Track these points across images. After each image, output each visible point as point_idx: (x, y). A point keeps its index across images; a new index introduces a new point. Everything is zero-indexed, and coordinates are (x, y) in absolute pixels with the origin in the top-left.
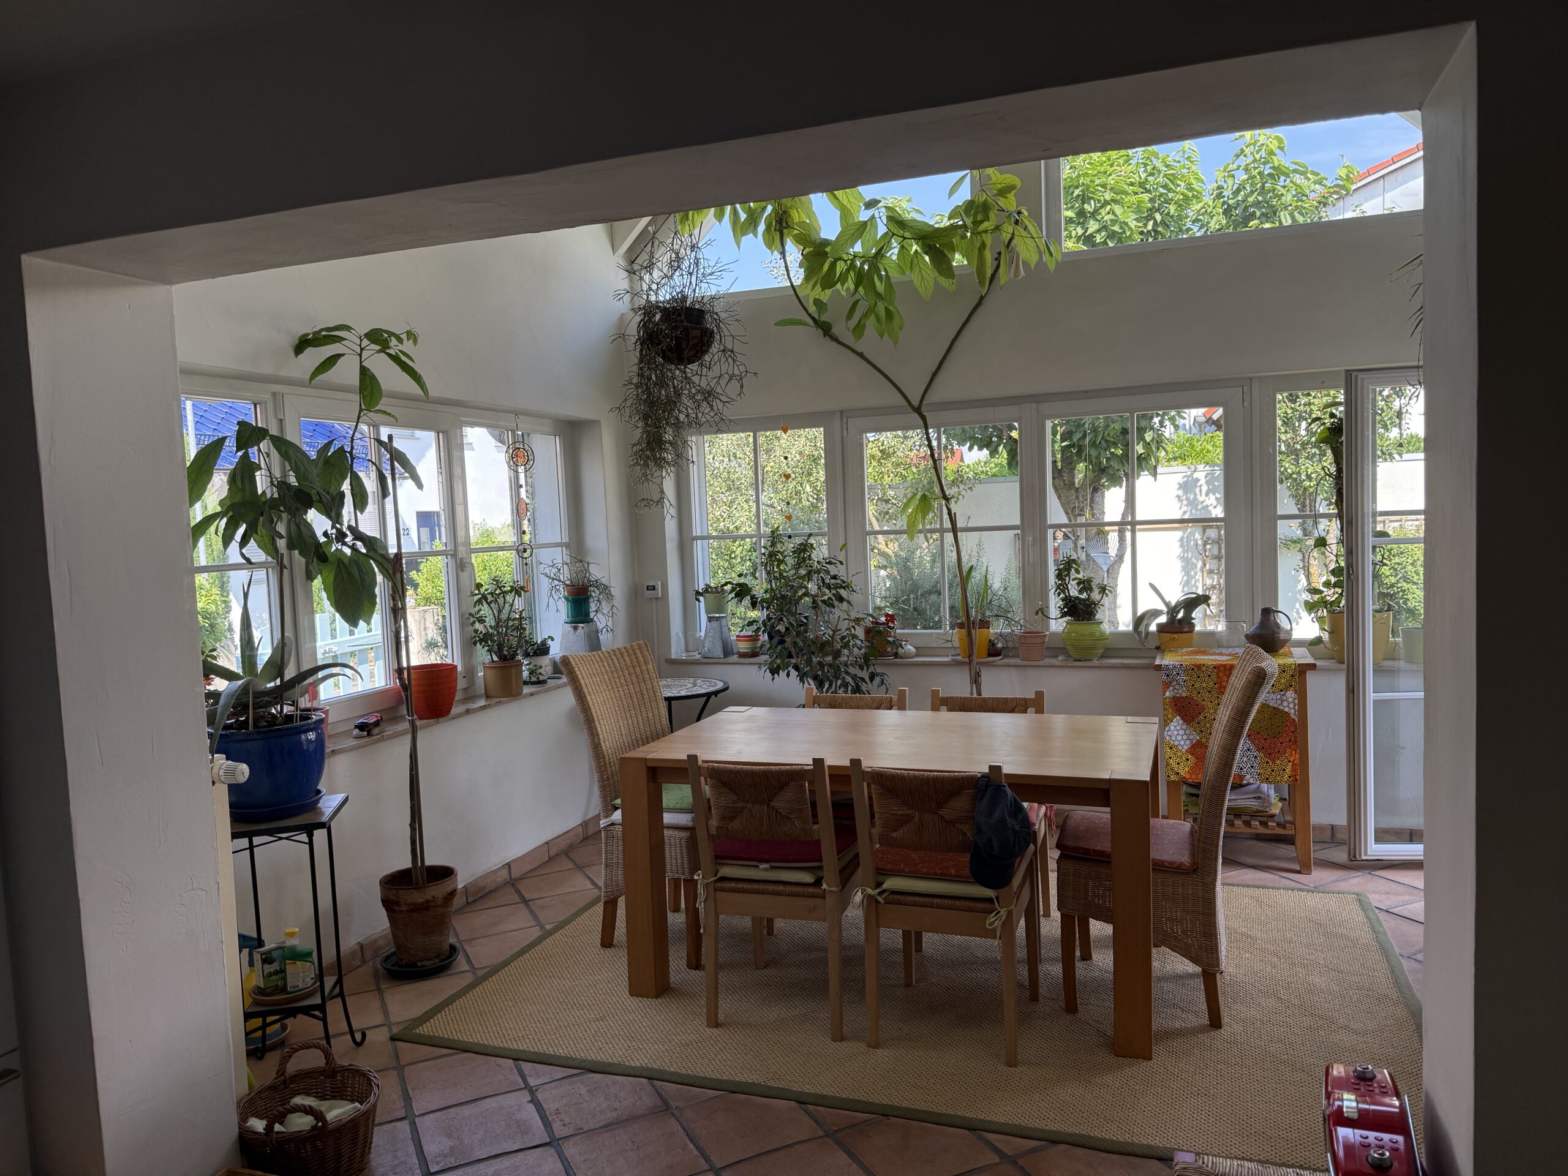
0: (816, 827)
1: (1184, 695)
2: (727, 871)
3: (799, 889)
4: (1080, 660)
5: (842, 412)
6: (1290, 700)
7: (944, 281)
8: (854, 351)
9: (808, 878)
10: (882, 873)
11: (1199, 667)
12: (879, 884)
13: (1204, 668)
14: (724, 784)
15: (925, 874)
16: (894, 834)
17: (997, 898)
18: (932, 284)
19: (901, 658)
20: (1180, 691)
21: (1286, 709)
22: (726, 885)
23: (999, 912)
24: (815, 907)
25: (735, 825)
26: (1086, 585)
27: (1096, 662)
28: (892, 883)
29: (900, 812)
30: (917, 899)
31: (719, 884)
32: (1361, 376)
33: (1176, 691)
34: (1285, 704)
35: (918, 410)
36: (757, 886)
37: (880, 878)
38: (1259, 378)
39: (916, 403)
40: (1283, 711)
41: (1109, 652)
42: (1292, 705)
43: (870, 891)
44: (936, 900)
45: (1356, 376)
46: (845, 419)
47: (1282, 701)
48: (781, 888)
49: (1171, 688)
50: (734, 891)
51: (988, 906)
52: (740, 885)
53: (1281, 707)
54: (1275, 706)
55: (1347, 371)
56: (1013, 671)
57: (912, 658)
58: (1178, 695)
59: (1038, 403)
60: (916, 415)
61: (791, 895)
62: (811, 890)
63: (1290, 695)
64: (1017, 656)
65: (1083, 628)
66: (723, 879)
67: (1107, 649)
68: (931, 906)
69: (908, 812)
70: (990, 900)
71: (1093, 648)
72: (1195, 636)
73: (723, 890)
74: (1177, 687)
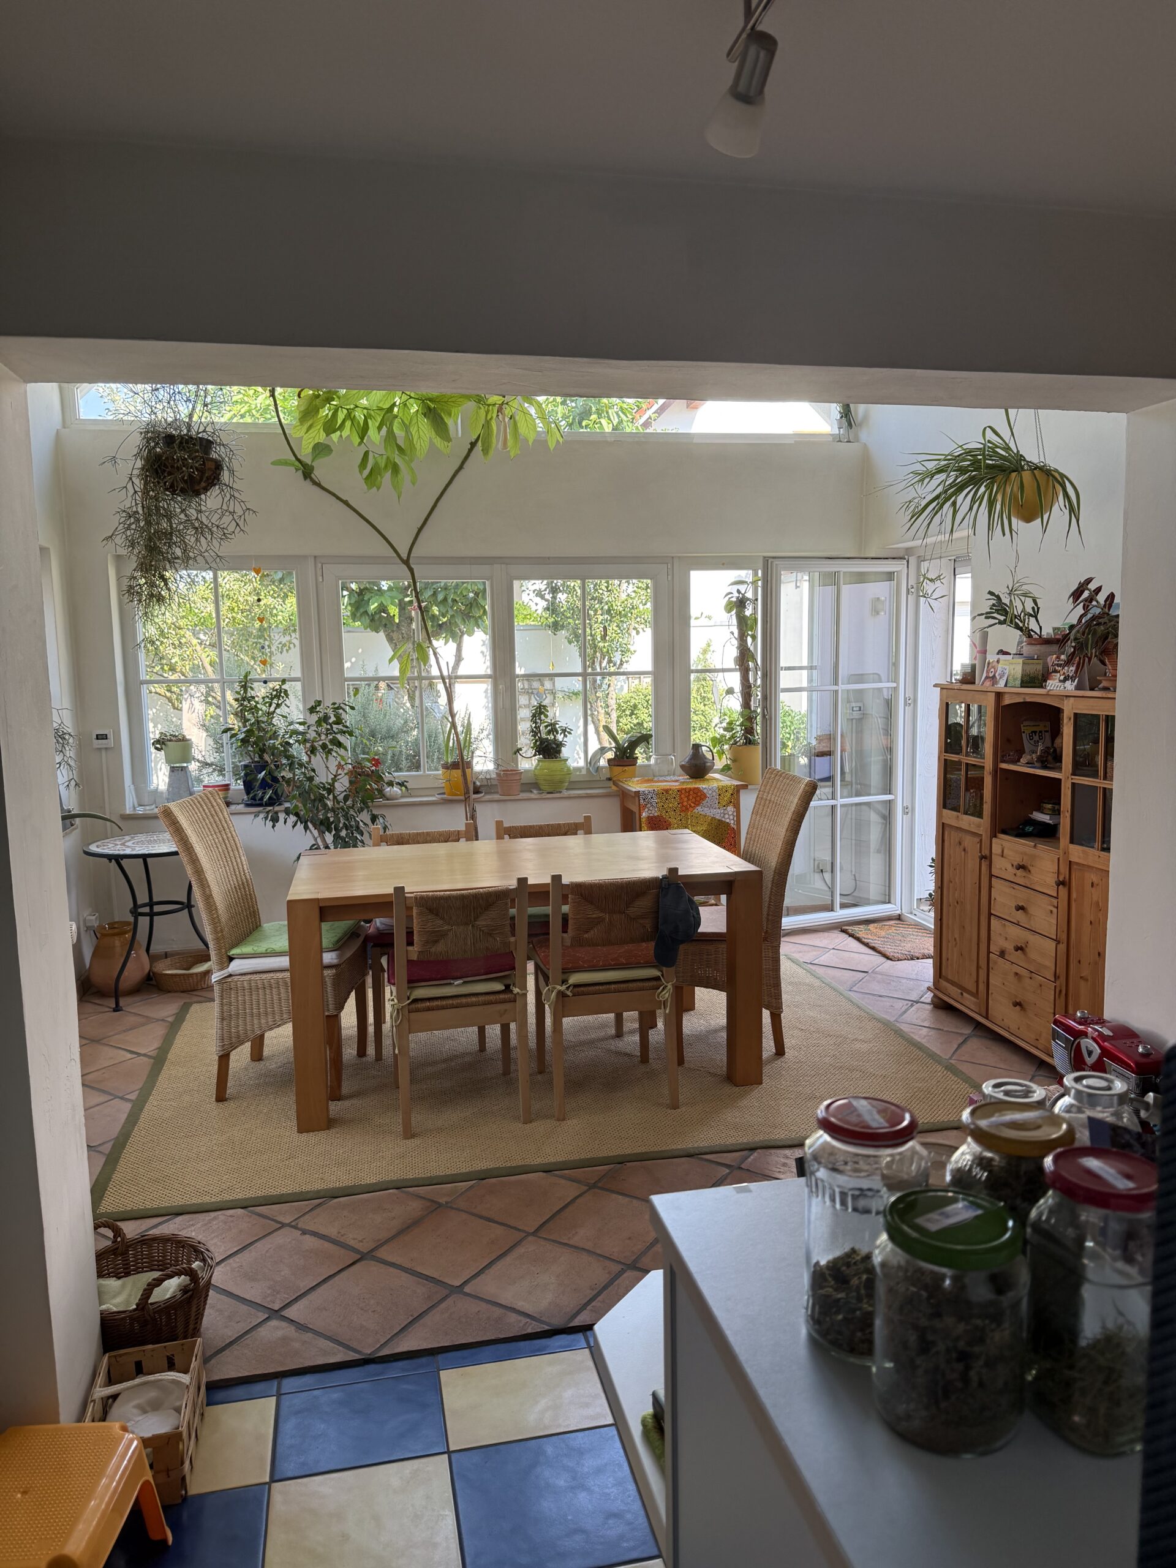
0: (512, 939)
1: (656, 814)
2: (421, 992)
3: (492, 998)
4: (552, 793)
5: (315, 557)
6: (730, 813)
7: (438, 442)
8: (338, 498)
9: (499, 987)
10: (567, 971)
11: (667, 791)
12: (564, 982)
13: (671, 792)
14: (431, 910)
15: (601, 966)
16: (586, 936)
17: (662, 975)
18: (427, 444)
19: (388, 800)
20: (653, 812)
21: (728, 821)
22: (420, 1005)
23: (666, 986)
24: (506, 1010)
25: (440, 948)
26: (553, 728)
27: (566, 793)
28: (575, 978)
29: (594, 916)
30: (597, 987)
31: (413, 1006)
32: (776, 562)
33: (650, 812)
34: (727, 816)
35: (406, 562)
36: (450, 1002)
37: (565, 977)
38: (679, 557)
39: (404, 556)
40: (725, 822)
41: (573, 785)
42: (731, 817)
43: (559, 987)
44: (613, 986)
45: (772, 562)
46: (320, 565)
47: (725, 814)
48: (474, 999)
49: (646, 810)
50: (429, 1009)
51: (655, 983)
52: (435, 1003)
53: (723, 819)
54: (720, 818)
55: (764, 557)
56: (495, 806)
57: (397, 799)
58: (651, 815)
59: (507, 564)
60: (405, 567)
61: (485, 1004)
62: (502, 996)
63: (731, 809)
64: (497, 793)
65: (550, 764)
66: (415, 1001)
67: (571, 782)
68: (609, 992)
69: (601, 915)
70: (657, 979)
71: (561, 782)
72: (637, 768)
73: (418, 1010)
74: (651, 808)
